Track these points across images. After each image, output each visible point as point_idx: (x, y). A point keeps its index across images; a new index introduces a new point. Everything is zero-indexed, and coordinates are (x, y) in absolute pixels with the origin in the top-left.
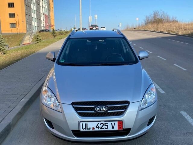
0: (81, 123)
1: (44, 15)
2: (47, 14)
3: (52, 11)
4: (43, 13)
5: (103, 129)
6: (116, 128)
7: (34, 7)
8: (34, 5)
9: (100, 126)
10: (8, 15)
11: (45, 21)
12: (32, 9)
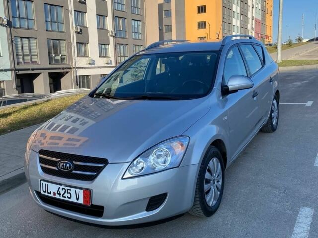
0: (42, 182)
1: (254, 21)
2: (259, 18)
3: (269, 12)
4: (253, 17)
5: (65, 197)
6: (81, 201)
7: (236, 8)
8: (238, 6)
9: (62, 192)
10: (196, 25)
11: (255, 31)
12: (234, 12)
